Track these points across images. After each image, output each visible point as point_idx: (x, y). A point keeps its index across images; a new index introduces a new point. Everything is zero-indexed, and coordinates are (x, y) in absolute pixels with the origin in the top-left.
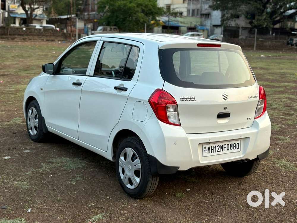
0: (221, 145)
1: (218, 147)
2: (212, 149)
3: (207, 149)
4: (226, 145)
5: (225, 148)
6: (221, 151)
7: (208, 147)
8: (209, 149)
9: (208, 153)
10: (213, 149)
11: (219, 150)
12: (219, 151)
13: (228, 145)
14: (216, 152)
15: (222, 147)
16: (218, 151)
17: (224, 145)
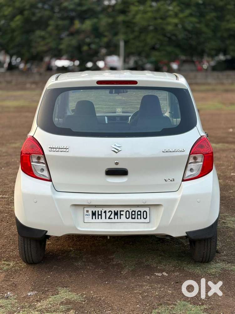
0: (115, 211)
1: (109, 212)
2: (99, 215)
3: (90, 213)
4: (123, 211)
5: (123, 215)
6: (115, 218)
7: (92, 211)
8: (94, 214)
9: (92, 218)
10: (101, 215)
11: (112, 216)
12: (112, 218)
13: (128, 213)
14: (106, 218)
15: (116, 214)
16: (109, 218)
17: (120, 211)
